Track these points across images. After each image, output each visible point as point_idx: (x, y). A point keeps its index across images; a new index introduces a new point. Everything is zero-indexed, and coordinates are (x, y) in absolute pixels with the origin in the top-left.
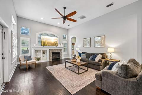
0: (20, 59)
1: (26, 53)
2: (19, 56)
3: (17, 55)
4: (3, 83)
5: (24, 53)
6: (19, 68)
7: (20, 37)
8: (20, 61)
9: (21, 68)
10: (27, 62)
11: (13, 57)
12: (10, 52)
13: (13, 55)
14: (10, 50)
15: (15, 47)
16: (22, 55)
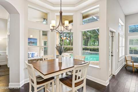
0: (127, 60)
1: (134, 54)
2: (126, 56)
3: (124, 54)
4: (112, 74)
5: (132, 54)
6: (126, 68)
7: (128, 36)
8: (127, 61)
9: (127, 68)
10: (133, 64)
11: (120, 56)
12: (117, 51)
13: (120, 55)
14: (117, 50)
15: (122, 47)
16: (129, 55)
